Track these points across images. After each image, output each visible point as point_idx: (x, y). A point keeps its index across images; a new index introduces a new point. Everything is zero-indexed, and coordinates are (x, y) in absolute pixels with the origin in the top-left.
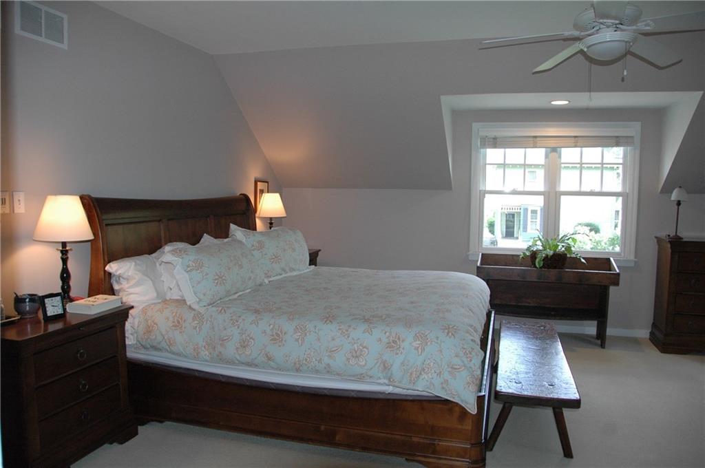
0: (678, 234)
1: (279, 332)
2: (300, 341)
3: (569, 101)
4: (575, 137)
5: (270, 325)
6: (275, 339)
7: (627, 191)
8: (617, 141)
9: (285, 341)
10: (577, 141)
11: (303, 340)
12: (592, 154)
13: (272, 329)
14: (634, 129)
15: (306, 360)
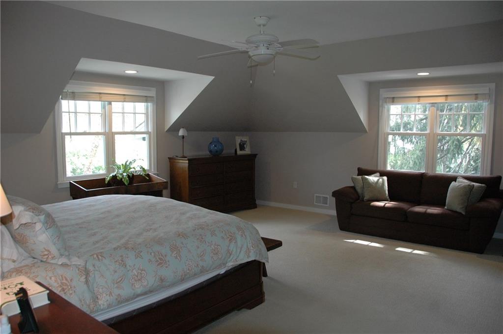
0: (184, 155)
1: (161, 257)
2: (178, 258)
3: (137, 72)
4: (124, 95)
5: (151, 254)
6: (160, 264)
7: (150, 131)
8: (146, 99)
9: (169, 261)
10: (125, 98)
11: (180, 256)
12: (129, 106)
13: (155, 256)
14: (152, 93)
15: (189, 269)
